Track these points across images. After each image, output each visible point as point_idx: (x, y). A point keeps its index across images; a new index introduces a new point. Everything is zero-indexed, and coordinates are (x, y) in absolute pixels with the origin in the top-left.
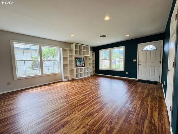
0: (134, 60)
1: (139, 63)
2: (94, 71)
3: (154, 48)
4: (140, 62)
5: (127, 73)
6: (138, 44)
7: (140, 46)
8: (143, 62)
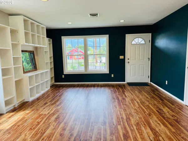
0: (122, 57)
1: (128, 61)
2: (53, 77)
3: (143, 42)
4: (128, 59)
5: (113, 76)
6: (126, 35)
7: (128, 37)
8: (132, 59)
